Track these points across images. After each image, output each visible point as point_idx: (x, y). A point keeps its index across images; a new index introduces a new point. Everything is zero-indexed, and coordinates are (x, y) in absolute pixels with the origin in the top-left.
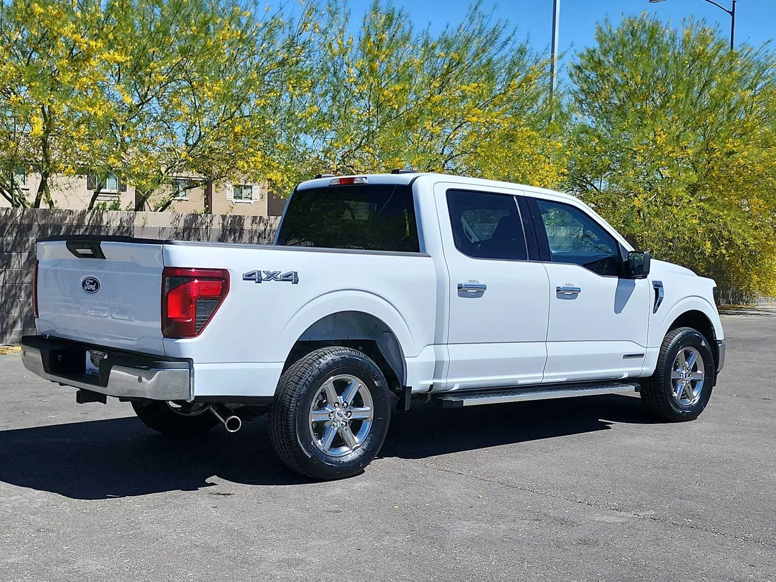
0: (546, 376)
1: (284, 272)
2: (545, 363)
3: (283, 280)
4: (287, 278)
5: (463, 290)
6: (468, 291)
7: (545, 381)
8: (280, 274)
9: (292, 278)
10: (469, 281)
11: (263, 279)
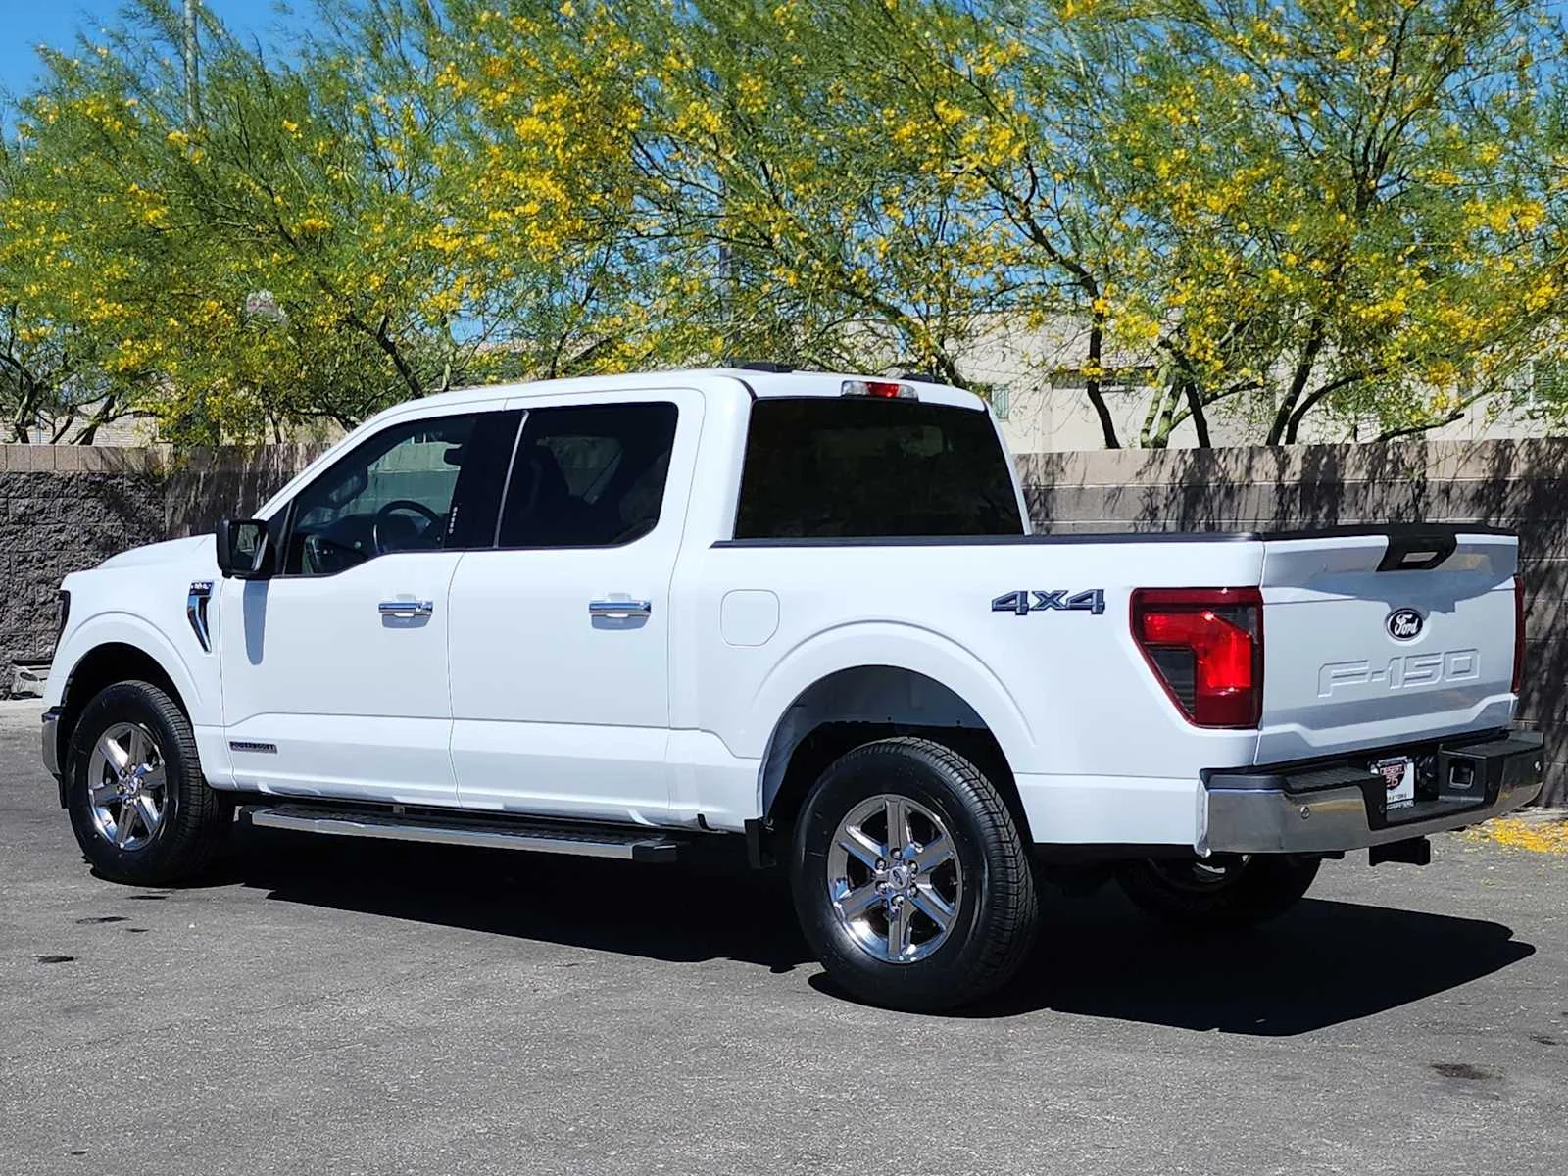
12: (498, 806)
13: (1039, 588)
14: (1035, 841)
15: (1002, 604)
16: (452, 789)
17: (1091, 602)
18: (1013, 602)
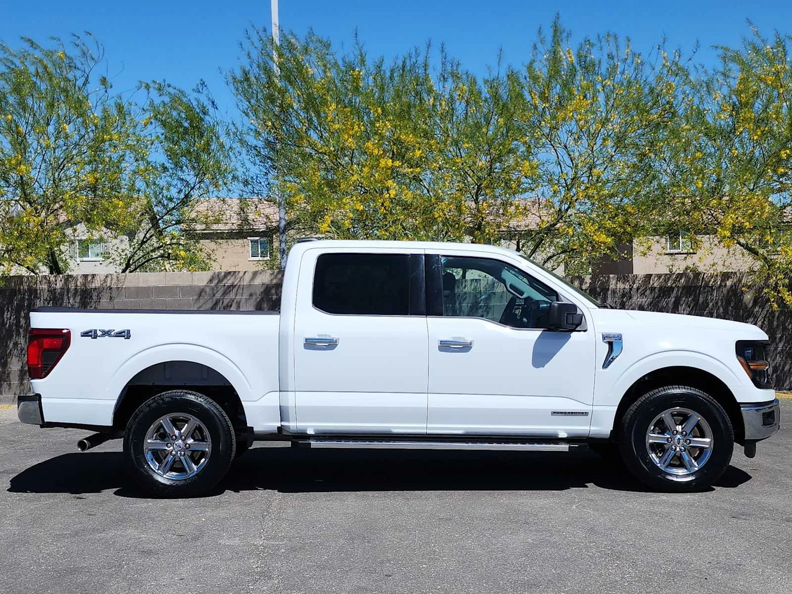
0: (429, 427)
1: (118, 330)
2: (428, 414)
3: (116, 336)
4: (119, 334)
5: (310, 344)
6: (317, 344)
7: (429, 432)
8: (115, 332)
9: (125, 334)
10: (318, 335)
11: (98, 335)
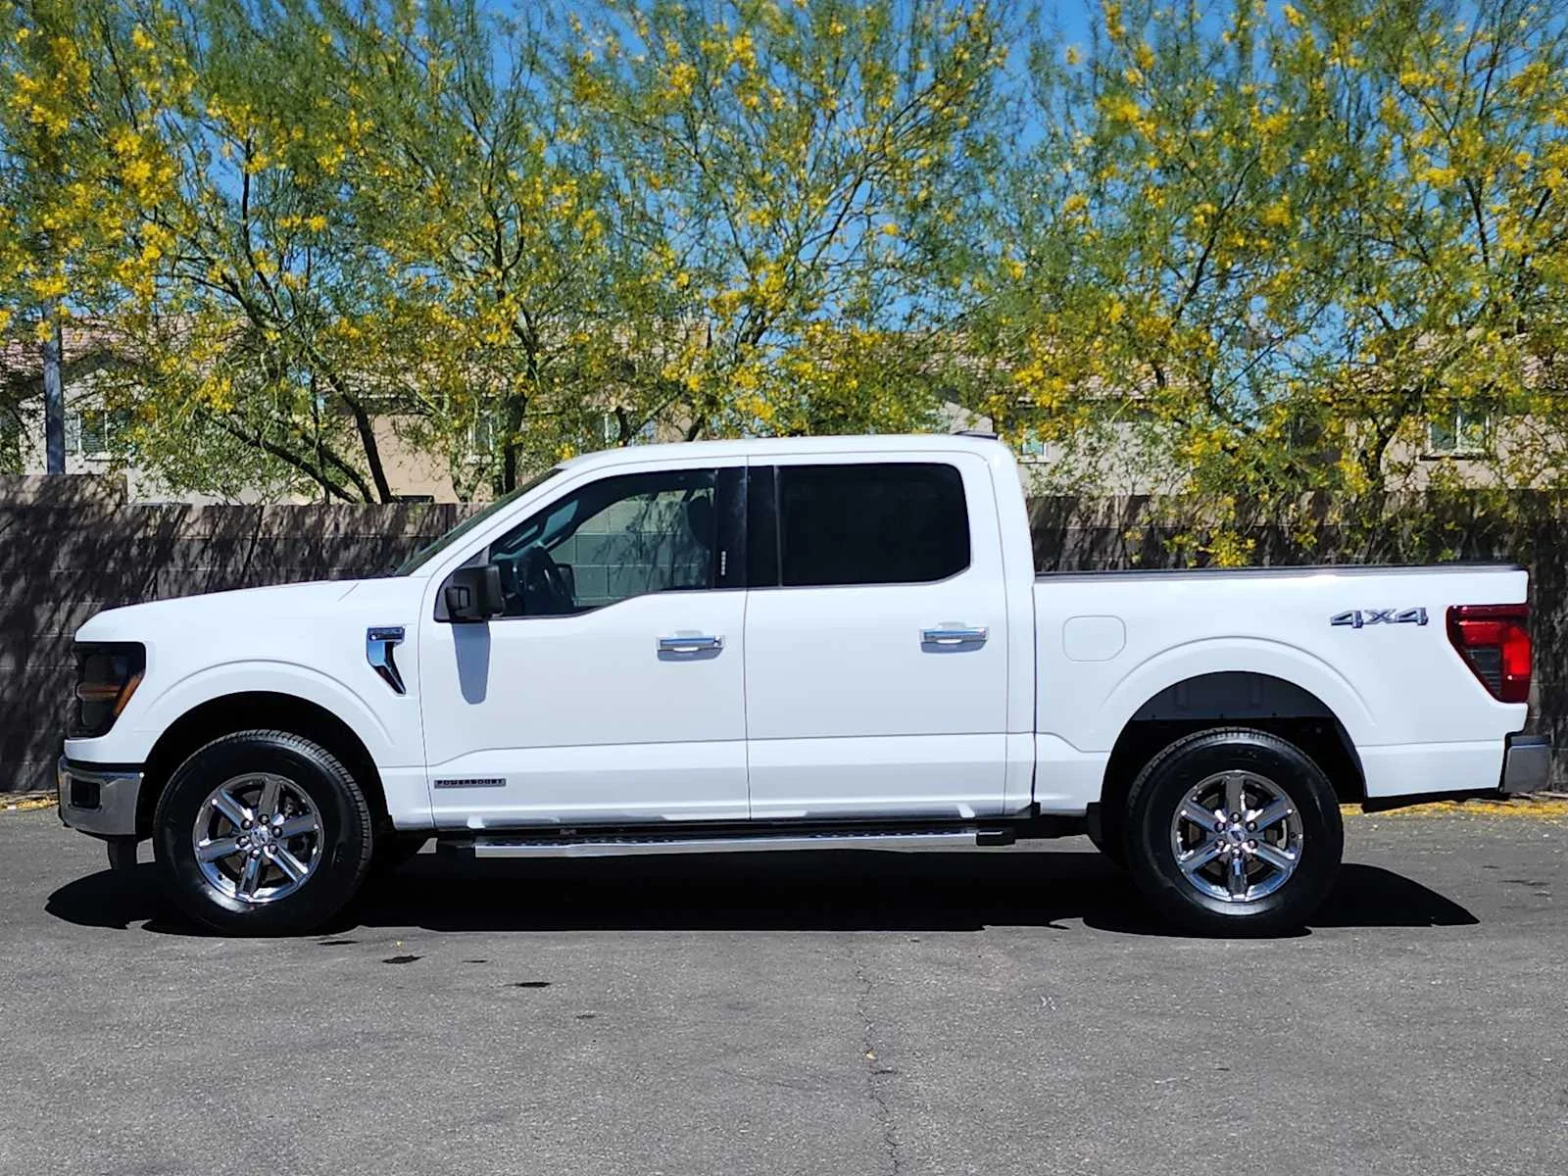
12: (801, 814)
13: (1371, 608)
14: (1370, 795)
15: (1341, 621)
16: (745, 803)
17: (1414, 617)
18: (1349, 619)
